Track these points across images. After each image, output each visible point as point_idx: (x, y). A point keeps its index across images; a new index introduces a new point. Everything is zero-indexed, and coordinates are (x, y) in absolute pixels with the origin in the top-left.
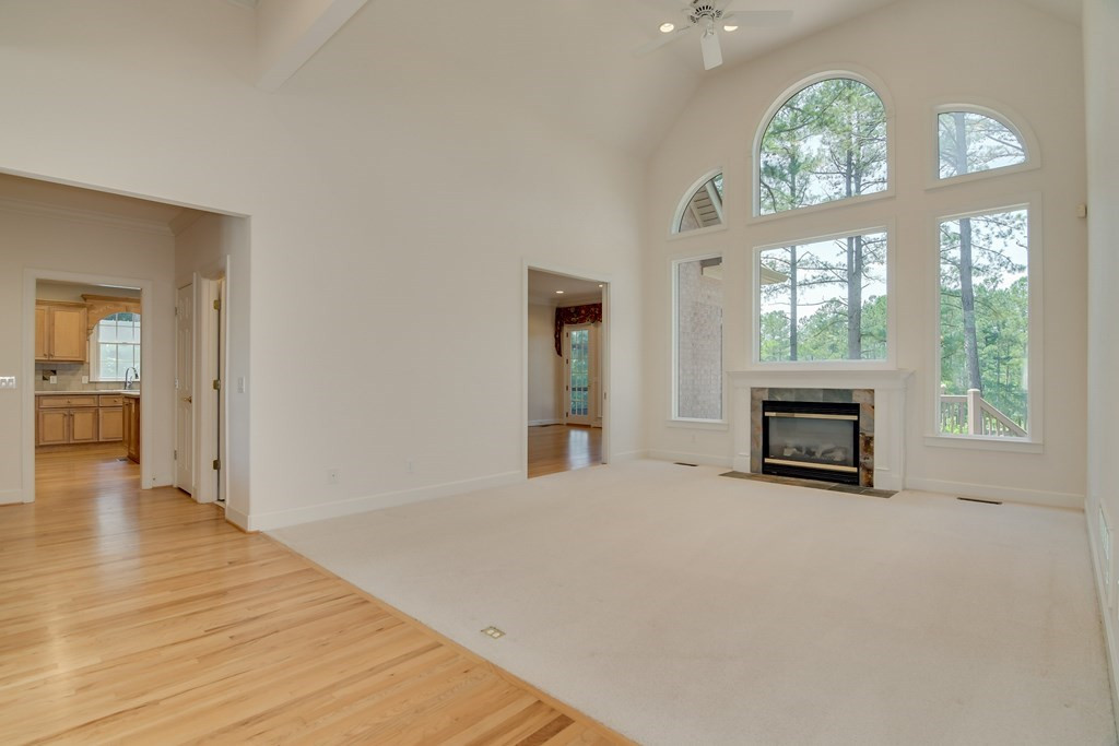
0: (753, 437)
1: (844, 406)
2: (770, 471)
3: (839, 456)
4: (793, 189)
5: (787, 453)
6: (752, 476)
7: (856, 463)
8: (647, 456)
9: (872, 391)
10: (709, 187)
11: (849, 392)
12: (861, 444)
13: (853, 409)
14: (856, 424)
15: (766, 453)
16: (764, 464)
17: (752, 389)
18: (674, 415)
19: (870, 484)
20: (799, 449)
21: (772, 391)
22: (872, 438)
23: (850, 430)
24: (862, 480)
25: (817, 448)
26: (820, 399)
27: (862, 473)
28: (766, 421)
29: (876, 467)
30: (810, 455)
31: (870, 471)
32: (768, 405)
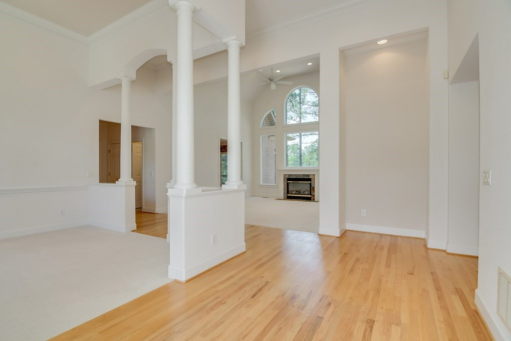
0: (284, 188)
1: (307, 179)
2: (289, 198)
3: (307, 193)
4: (300, 99)
5: (294, 193)
6: (284, 199)
7: (311, 195)
8: (253, 196)
9: (314, 175)
10: (272, 113)
11: (309, 175)
12: (312, 189)
13: (310, 180)
14: (311, 184)
15: (288, 193)
16: (287, 196)
17: (284, 175)
18: (261, 183)
19: (314, 200)
20: (297, 191)
21: (289, 175)
22: (314, 187)
23: (309, 185)
24: (312, 199)
25: (301, 191)
26: (302, 177)
27: (312, 197)
28: (288, 183)
29: (315, 195)
30: (299, 192)
31: (314, 196)
32: (288, 179)
